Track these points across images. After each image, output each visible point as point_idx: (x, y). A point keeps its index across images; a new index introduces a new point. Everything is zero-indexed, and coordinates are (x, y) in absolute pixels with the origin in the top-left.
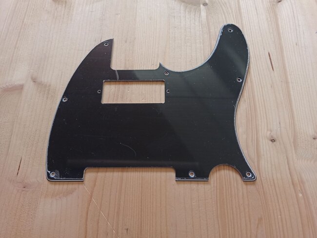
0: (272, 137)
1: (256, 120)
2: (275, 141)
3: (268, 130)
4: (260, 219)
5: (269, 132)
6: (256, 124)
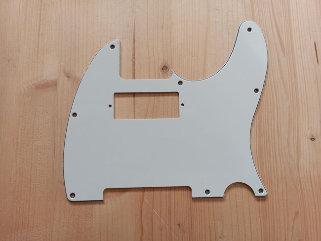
0: (312, 135)
1: (298, 118)
2: (314, 140)
3: (308, 129)
4: (297, 213)
6: (298, 123)
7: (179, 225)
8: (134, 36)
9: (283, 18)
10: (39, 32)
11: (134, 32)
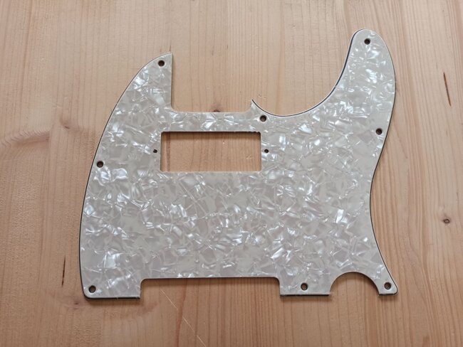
0: (445, 215)
1: (422, 189)
2: (449, 222)
3: (439, 205)
4: (426, 339)
5: (441, 209)
6: (423, 196)
10: (25, 60)
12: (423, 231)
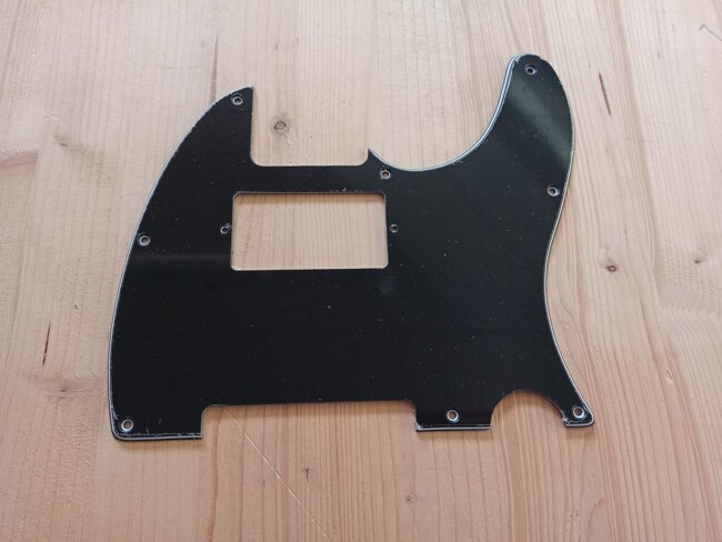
0: (610, 260)
2: (615, 270)
3: (600, 246)
5: (603, 251)
7: (307, 470)
8: (215, 63)
9: (530, 30)
11: (216, 56)
12: (578, 282)
